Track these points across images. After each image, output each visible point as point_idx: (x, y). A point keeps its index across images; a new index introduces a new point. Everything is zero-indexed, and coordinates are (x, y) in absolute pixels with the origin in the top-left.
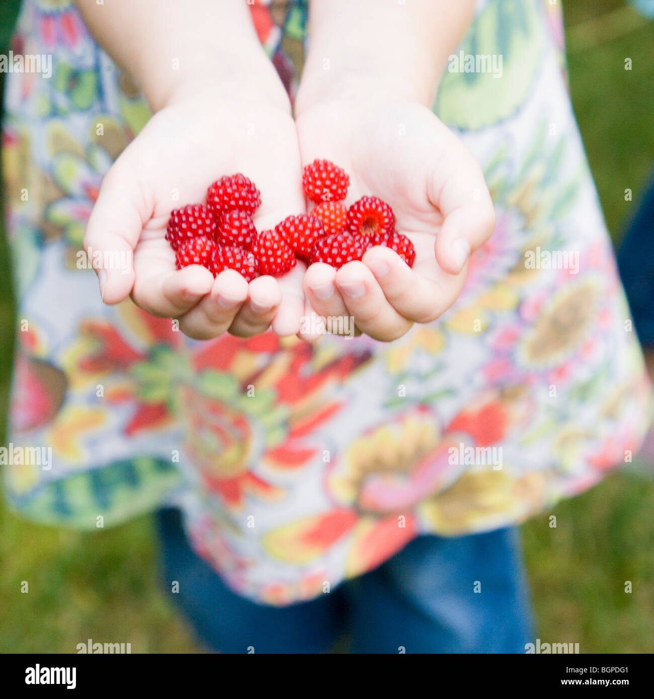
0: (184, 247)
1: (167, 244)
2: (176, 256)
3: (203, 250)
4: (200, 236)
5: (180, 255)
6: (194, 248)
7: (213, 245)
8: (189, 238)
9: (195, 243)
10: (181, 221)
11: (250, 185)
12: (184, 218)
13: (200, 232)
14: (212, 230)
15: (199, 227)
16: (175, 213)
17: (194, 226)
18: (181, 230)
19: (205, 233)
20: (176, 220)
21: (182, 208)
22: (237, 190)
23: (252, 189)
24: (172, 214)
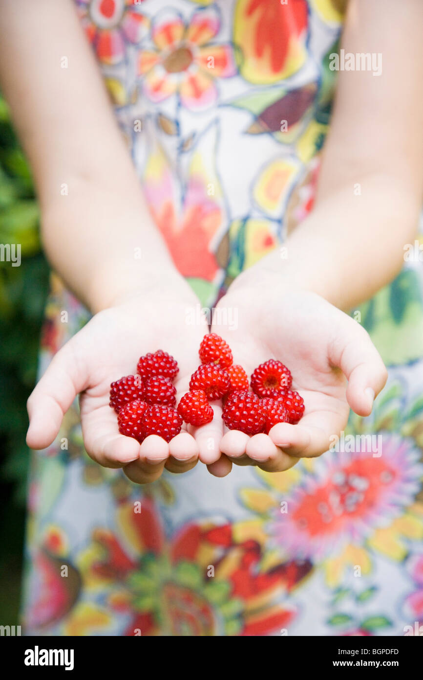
0: (123, 410)
1: (111, 409)
2: (118, 419)
3: (138, 408)
4: (134, 399)
5: (121, 416)
6: (131, 409)
7: (145, 404)
8: (127, 402)
9: (132, 405)
10: (119, 390)
11: (168, 358)
12: (120, 387)
13: (135, 396)
14: (143, 393)
15: (133, 392)
16: (114, 384)
17: (129, 392)
18: (120, 396)
19: (139, 396)
20: (115, 389)
21: (119, 381)
22: (157, 362)
23: (170, 360)
24: (112, 386)
